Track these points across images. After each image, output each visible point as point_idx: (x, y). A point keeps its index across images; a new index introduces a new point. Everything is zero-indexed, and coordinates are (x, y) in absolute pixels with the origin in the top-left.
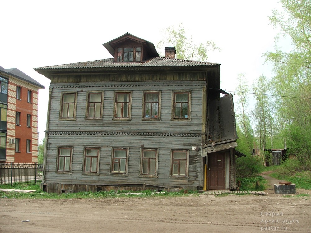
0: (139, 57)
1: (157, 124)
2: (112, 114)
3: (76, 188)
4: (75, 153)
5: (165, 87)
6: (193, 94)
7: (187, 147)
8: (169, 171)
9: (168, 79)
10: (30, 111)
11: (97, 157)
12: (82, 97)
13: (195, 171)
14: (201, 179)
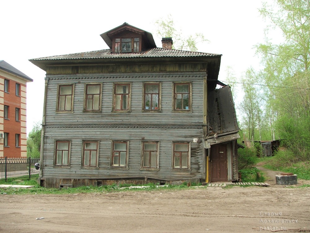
0: (138, 48)
1: (158, 116)
2: (112, 106)
3: (75, 183)
4: (73, 147)
5: (165, 78)
6: (194, 85)
7: (188, 139)
8: (171, 163)
9: (168, 70)
10: (18, 105)
11: (96, 150)
12: (80, 89)
13: (197, 163)
14: (204, 171)
